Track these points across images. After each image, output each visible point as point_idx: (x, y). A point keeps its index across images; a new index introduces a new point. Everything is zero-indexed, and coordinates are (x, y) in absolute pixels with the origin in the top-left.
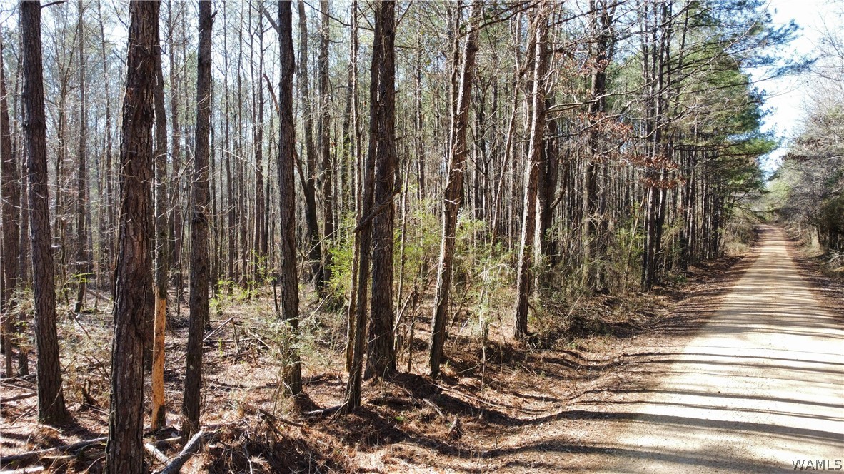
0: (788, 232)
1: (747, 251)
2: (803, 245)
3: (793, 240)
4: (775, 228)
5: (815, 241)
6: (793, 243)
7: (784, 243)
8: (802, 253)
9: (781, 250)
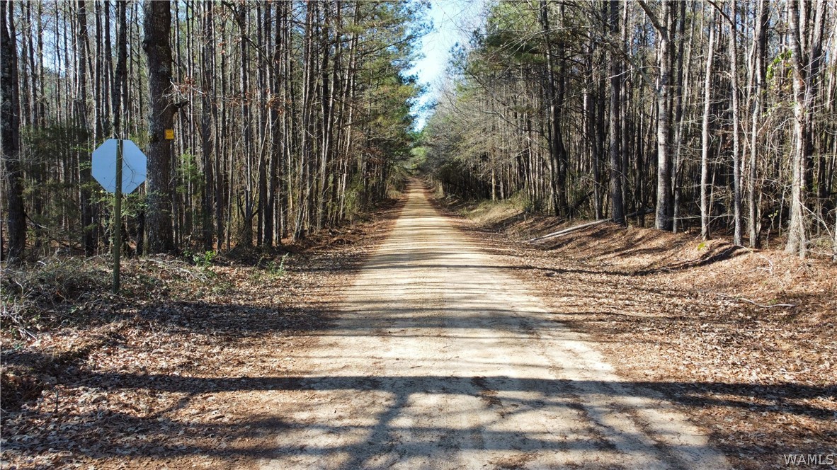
0: (425, 183)
1: (400, 196)
2: (434, 192)
3: (429, 188)
4: (417, 180)
5: (441, 189)
6: (428, 191)
7: (422, 190)
8: (433, 196)
9: (421, 195)
